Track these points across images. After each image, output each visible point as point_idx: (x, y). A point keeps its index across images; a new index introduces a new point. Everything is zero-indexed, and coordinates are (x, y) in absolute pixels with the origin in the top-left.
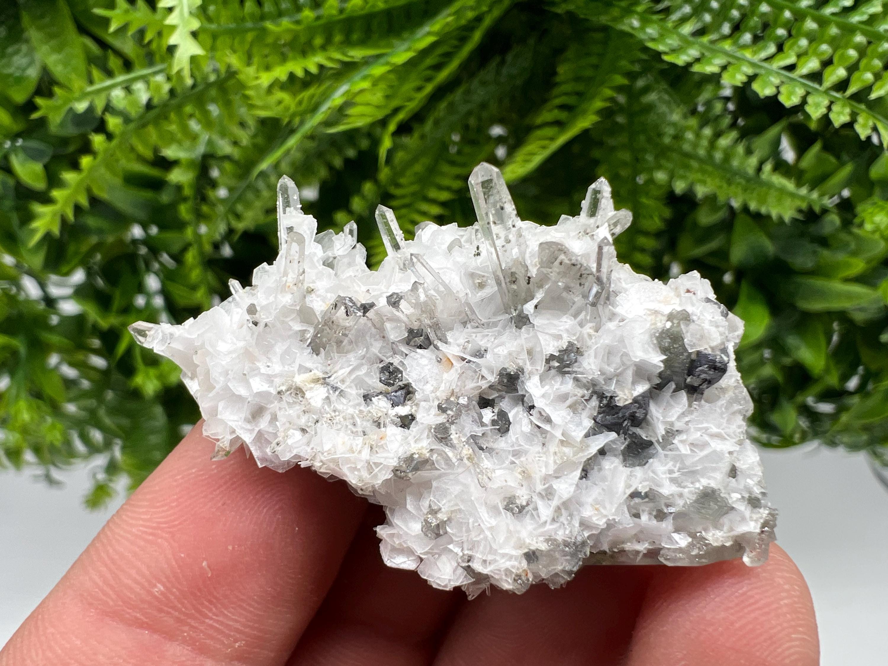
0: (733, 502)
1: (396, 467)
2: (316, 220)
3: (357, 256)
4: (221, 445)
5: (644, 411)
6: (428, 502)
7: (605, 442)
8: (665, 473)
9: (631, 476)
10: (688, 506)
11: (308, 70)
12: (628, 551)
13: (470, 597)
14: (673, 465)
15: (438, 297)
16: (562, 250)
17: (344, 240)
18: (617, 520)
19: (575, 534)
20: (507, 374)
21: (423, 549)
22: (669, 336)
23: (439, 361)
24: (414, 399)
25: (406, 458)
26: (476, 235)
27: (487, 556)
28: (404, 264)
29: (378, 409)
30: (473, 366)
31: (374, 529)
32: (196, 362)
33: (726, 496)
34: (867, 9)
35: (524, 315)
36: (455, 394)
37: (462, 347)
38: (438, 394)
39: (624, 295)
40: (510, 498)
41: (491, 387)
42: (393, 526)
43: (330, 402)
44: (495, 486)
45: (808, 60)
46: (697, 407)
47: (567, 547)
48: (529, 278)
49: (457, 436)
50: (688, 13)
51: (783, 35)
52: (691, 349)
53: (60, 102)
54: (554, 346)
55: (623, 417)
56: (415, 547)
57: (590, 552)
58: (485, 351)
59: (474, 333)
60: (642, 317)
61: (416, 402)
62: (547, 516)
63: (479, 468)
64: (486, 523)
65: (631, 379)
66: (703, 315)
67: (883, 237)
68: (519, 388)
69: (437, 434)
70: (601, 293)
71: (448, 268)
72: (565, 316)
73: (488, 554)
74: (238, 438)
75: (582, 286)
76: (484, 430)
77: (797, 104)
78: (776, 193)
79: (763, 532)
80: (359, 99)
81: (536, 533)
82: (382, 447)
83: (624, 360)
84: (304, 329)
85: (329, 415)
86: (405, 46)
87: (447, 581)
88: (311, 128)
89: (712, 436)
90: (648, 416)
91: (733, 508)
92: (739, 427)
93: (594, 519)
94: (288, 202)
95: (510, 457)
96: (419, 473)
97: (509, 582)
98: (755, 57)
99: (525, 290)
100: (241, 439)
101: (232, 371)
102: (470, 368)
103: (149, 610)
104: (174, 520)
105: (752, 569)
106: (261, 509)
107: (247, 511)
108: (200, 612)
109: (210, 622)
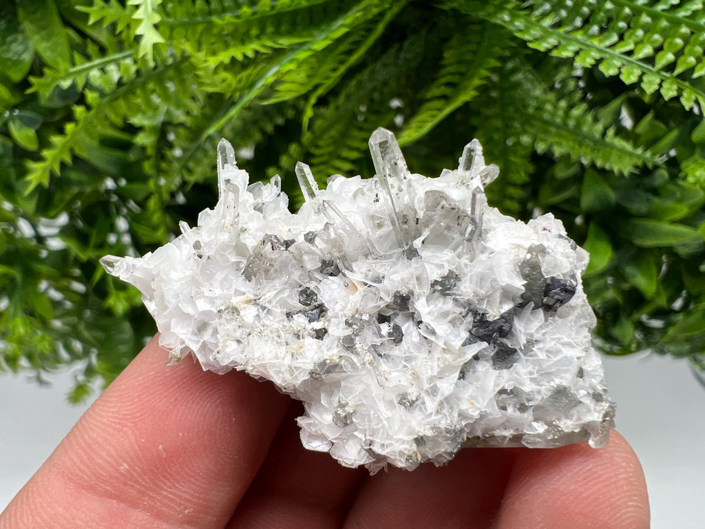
0: (581, 397)
1: (312, 370)
2: (248, 174)
3: (281, 203)
4: (174, 353)
5: (510, 325)
6: (337, 398)
7: (479, 350)
8: (527, 375)
9: (499, 376)
10: (545, 401)
11: (246, 55)
12: (497, 436)
14: (532, 368)
15: (345, 235)
16: (443, 197)
17: (271, 189)
18: (488, 412)
19: (455, 423)
20: (400, 296)
21: (334, 435)
22: (529, 265)
23: (347, 286)
24: (326, 316)
25: (320, 363)
26: (376, 185)
27: (385, 441)
28: (318, 209)
29: (298, 325)
30: (373, 290)
31: (296, 419)
32: (153, 287)
33: (575, 392)
34: (691, 6)
35: (414, 249)
36: (359, 312)
37: (364, 274)
38: (345, 312)
39: (493, 233)
40: (403, 395)
41: (387, 306)
42: (310, 417)
43: (260, 319)
44: (391, 385)
45: (643, 47)
46: (552, 322)
47: (449, 433)
48: (418, 219)
49: (361, 345)
50: (548, 10)
51: (623, 28)
52: (547, 275)
53: (49, 80)
54: (437, 274)
55: (493, 330)
56: (327, 434)
57: (467, 437)
58: (383, 277)
59: (373, 263)
60: (507, 250)
61: (328, 318)
62: (433, 409)
63: (378, 371)
64: (383, 415)
65: (499, 299)
66: (557, 248)
67: (702, 188)
68: (409, 307)
69: (344, 344)
70: (475, 231)
71: (353, 212)
72: (446, 250)
73: (385, 439)
75: (460, 226)
76: (382, 341)
77: (635, 82)
78: (618, 153)
79: (604, 421)
80: (286, 78)
81: (423, 422)
82: (301, 354)
83: (494, 285)
84: (239, 260)
85: (259, 330)
86: (323, 36)
87: (353, 461)
88: (248, 102)
89: (564, 344)
90: (513, 329)
91: (580, 402)
92: (585, 337)
93: (470, 411)
94: (226, 160)
95: (403, 362)
96: (330, 374)
97: (402, 462)
98: (601, 45)
99: (414, 228)
100: (188, 348)
101: (182, 294)
102: (371, 291)
103: (116, 484)
104: (137, 413)
105: (596, 450)
106: (205, 403)
107: (194, 405)
108: (157, 485)
109: (165, 493)
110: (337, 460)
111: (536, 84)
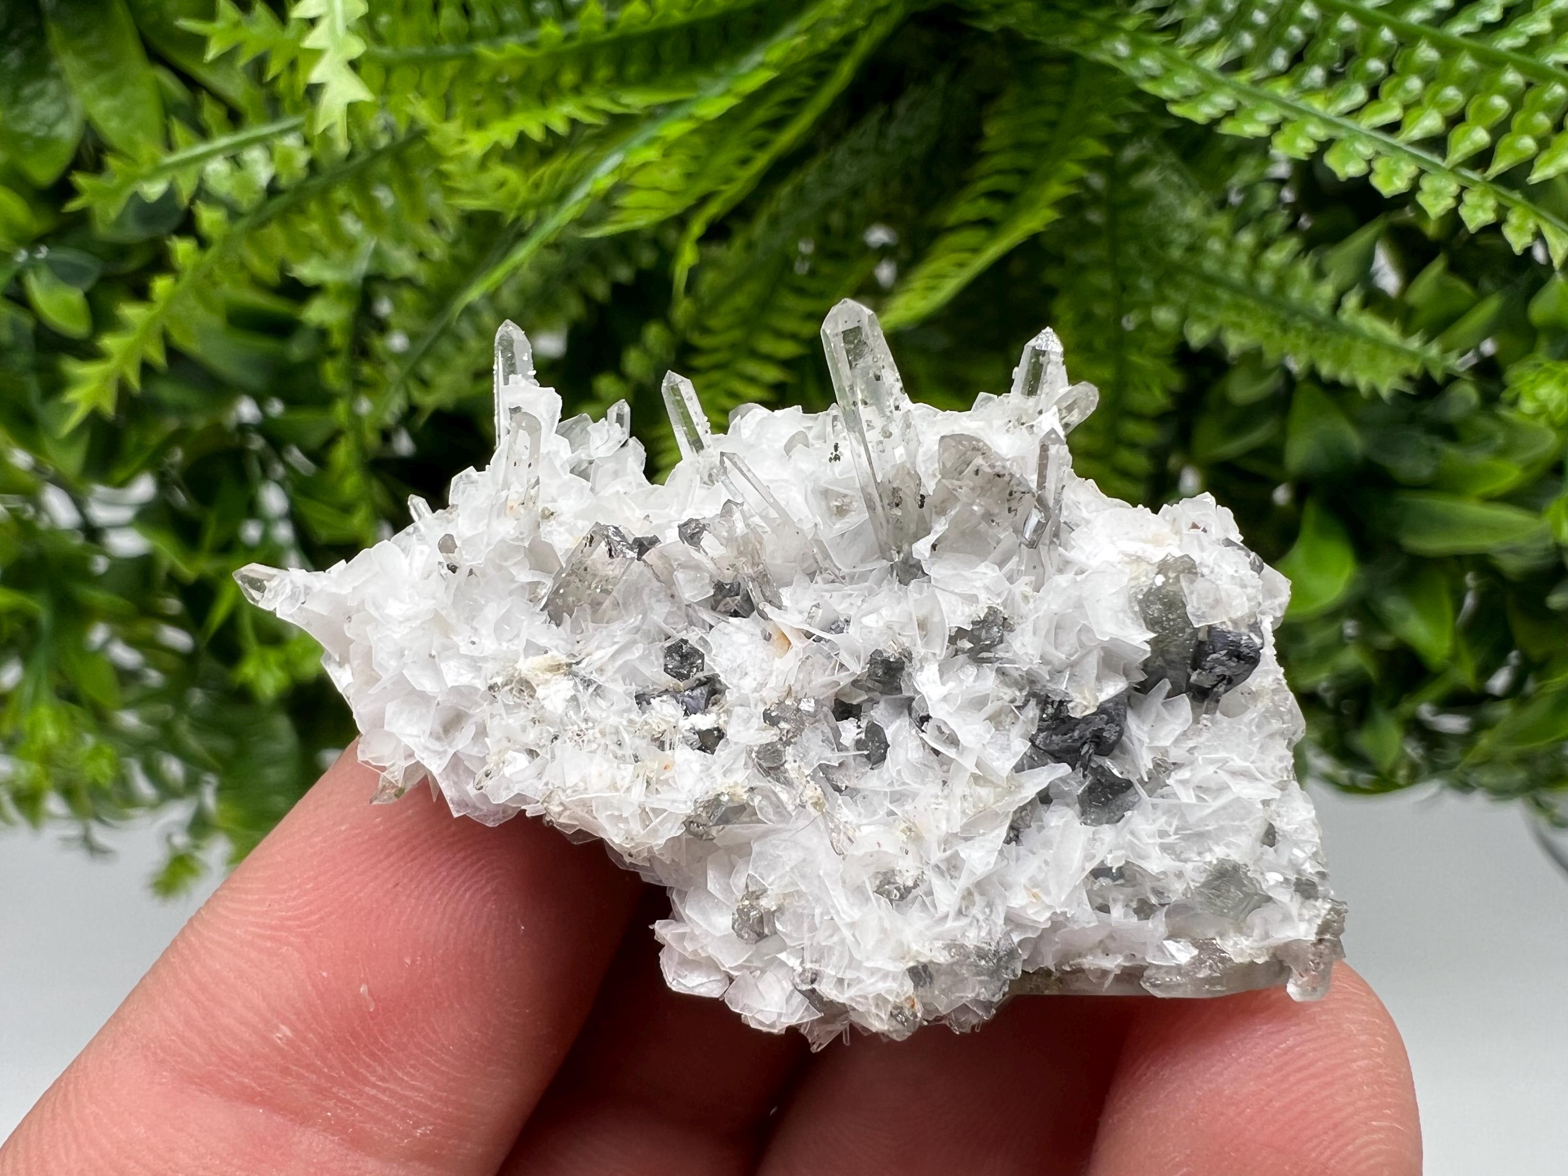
0: (1270, 887)
1: (689, 817)
2: (559, 397)
3: (630, 459)
4: (389, 777)
5: (1118, 729)
6: (744, 880)
7: (1050, 780)
8: (1154, 836)
9: (1094, 839)
10: (1192, 894)
11: (551, 127)
12: (1089, 969)
13: (815, 1046)
14: (1166, 822)
15: (768, 529)
16: (978, 450)
17: (608, 431)
18: (1069, 916)
19: (998, 935)
20: (883, 661)
21: (736, 960)
22: (1159, 599)
23: (768, 638)
24: (723, 702)
25: (709, 801)
26: (834, 426)
27: (844, 972)
28: (710, 475)
29: (662, 719)
30: (826, 648)
31: (651, 927)
32: (348, 635)
33: (1258, 876)
34: (1525, 26)
35: (912, 562)
36: (793, 695)
37: (806, 614)
38: (764, 693)
39: (1085, 529)
40: (885, 873)
41: (855, 683)
42: (684, 921)
43: (578, 705)
44: (859, 853)
45: (1422, 114)
46: (1209, 724)
47: (983, 958)
48: (923, 497)
49: (797, 764)
50: (1212, 32)
51: (1378, 72)
52: (1199, 622)
53: (117, 181)
54: (963, 614)
55: (1081, 738)
56: (720, 957)
57: (1023, 971)
58: (847, 621)
59: (826, 591)
60: (1114, 566)
61: (725, 708)
62: (949, 906)
63: (832, 821)
64: (843, 915)
65: (1095, 671)
66: (1220, 567)
67: (1552, 424)
68: (903, 685)
69: (761, 762)
70: (1045, 525)
71: (786, 481)
72: (983, 564)
73: (846, 968)
74: (418, 765)
75: (1013, 513)
76: (842, 757)
77: (1404, 191)
78: (1367, 347)
79: (1320, 941)
80: (640, 179)
81: (927, 933)
82: (666, 782)
83: (1083, 638)
84: (536, 579)
85: (576, 728)
86: (720, 87)
87: (775, 1017)
88: (555, 230)
89: (1234, 774)
90: (1124, 738)
91: (1269, 899)
92: (1281, 759)
93: (1030, 912)
94: (512, 365)
95: (887, 803)
96: (729, 827)
97: (881, 1019)
98: (1330, 110)
99: (915, 517)
100: (423, 767)
101: (411, 650)
102: (820, 651)
103: (266, 1073)
104: (312, 913)
105: (1301, 1006)
106: (460, 892)
107: (438, 896)
108: (355, 1075)
109: (373, 1092)
110: (739, 1015)
111: (1188, 194)
